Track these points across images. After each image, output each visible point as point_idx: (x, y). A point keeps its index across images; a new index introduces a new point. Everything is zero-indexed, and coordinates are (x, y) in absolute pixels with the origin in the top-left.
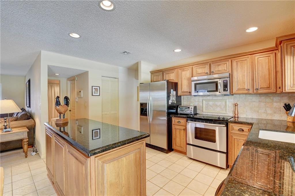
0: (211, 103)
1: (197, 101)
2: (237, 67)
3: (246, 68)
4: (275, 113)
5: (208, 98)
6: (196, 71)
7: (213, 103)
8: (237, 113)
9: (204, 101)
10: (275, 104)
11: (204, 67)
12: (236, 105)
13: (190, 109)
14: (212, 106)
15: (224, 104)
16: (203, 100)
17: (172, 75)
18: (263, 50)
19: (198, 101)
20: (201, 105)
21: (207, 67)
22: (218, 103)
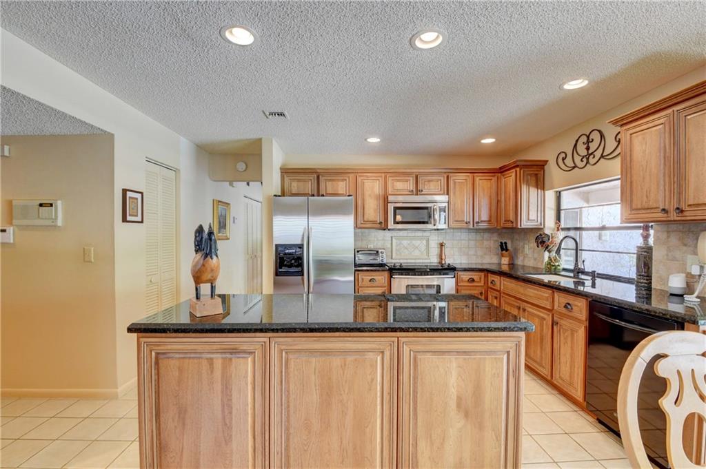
0: (405, 243)
1: (380, 239)
2: (455, 188)
3: (465, 191)
4: (485, 254)
5: (401, 233)
6: (393, 187)
7: (409, 242)
8: (444, 257)
9: (393, 239)
10: (486, 243)
11: (407, 181)
12: (442, 245)
13: (381, 255)
14: (406, 248)
15: (425, 244)
16: (392, 237)
17: (340, 186)
18: (486, 169)
19: (383, 240)
20: (389, 246)
21: (412, 180)
22: (417, 243)
